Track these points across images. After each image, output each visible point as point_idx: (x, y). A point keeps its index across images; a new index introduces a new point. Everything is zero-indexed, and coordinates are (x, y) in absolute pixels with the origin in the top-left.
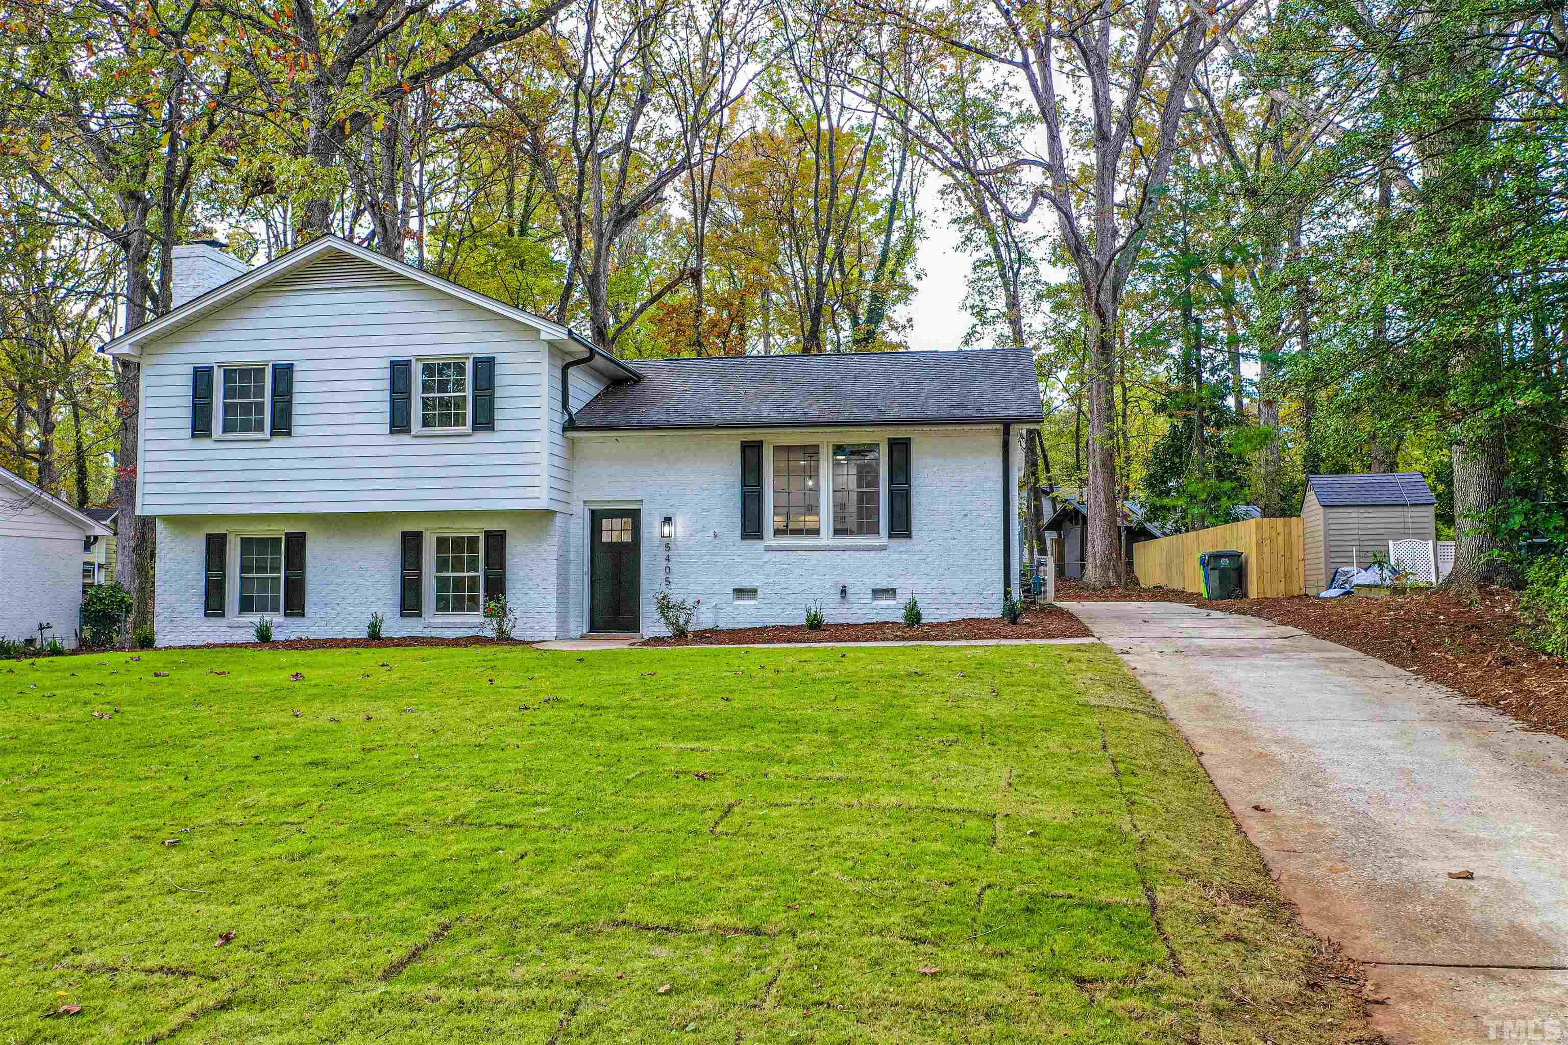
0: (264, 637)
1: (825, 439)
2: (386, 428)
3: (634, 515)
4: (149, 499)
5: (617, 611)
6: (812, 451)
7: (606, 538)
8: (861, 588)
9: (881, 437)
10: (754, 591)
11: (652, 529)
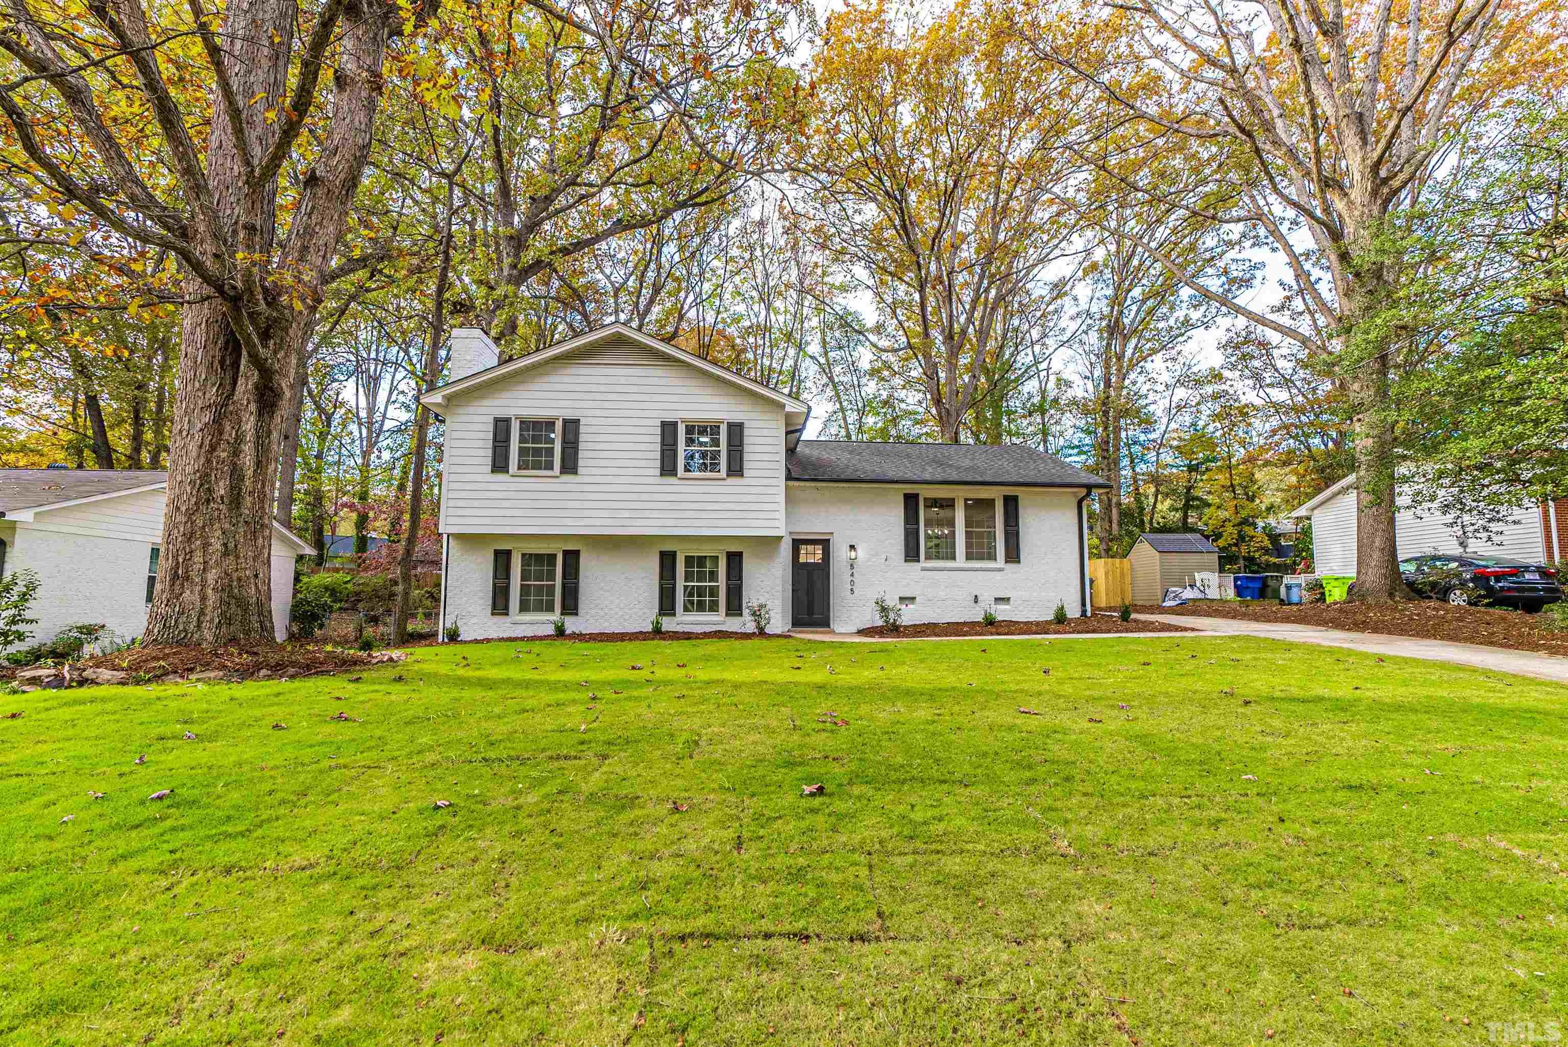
0: (560, 632)
1: (960, 494)
2: (658, 472)
3: (825, 544)
4: (451, 520)
5: (810, 612)
6: (949, 504)
7: (802, 560)
8: (987, 598)
9: (996, 494)
10: (913, 599)
11: (840, 554)
